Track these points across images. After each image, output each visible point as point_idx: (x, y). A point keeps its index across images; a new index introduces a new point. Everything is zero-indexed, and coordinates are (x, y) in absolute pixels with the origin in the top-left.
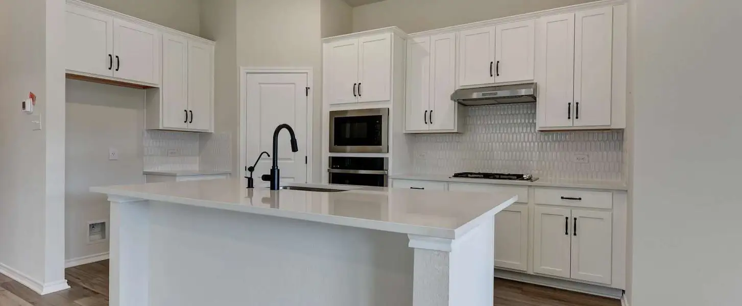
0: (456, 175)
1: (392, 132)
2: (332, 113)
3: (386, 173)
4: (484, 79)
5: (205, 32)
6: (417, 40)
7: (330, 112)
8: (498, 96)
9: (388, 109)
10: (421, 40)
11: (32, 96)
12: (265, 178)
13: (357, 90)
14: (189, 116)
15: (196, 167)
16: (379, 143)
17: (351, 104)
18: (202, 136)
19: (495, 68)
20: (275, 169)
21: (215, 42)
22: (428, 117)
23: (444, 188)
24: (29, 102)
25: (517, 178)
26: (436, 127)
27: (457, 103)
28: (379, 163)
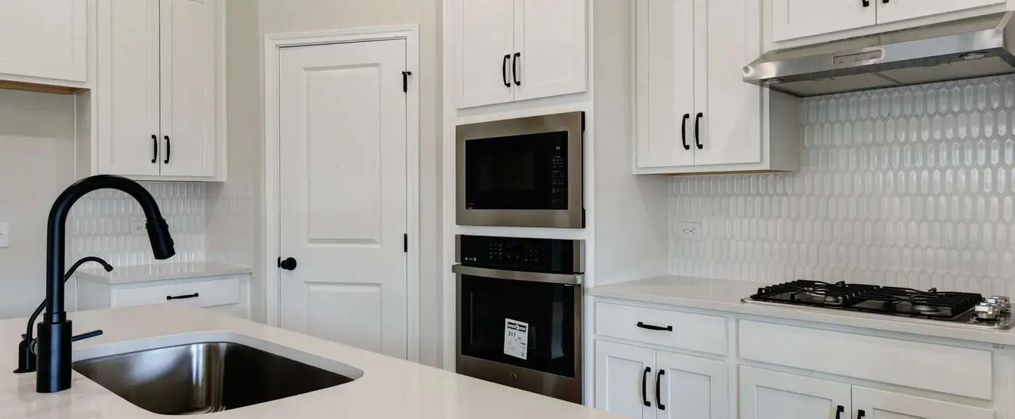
0: (766, 295)
2: (460, 130)
3: (579, 282)
7: (458, 128)
8: (883, 59)
9: (583, 114)
13: (511, 69)
14: (161, 149)
22: (692, 130)
23: (727, 332)
25: (954, 314)
27: (767, 91)
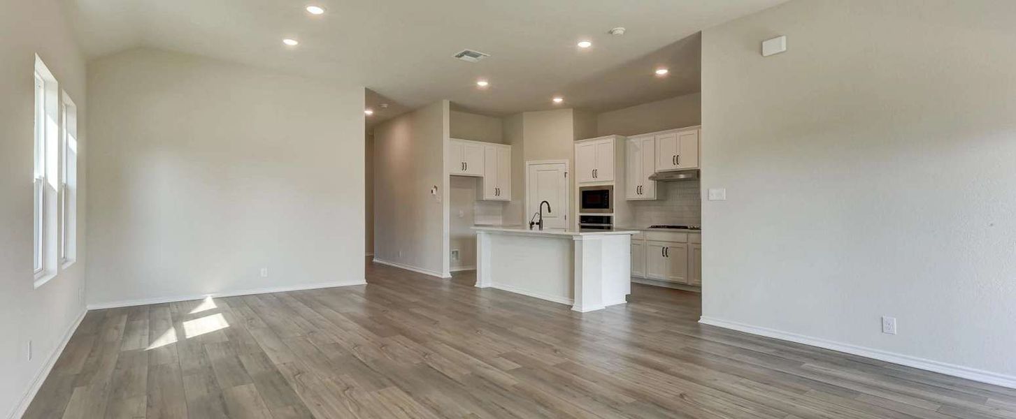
0: (652, 227)
1: (616, 200)
2: (580, 188)
3: (612, 226)
4: (670, 166)
5: (505, 141)
6: (632, 140)
9: (613, 186)
10: (635, 140)
11: (435, 187)
12: (537, 224)
13: (595, 174)
14: (498, 192)
15: (500, 222)
16: (607, 207)
17: (592, 183)
18: (505, 203)
19: (676, 160)
20: (541, 220)
21: (510, 146)
22: (640, 190)
24: (434, 190)
26: (643, 197)
27: (655, 181)
28: (608, 219)
